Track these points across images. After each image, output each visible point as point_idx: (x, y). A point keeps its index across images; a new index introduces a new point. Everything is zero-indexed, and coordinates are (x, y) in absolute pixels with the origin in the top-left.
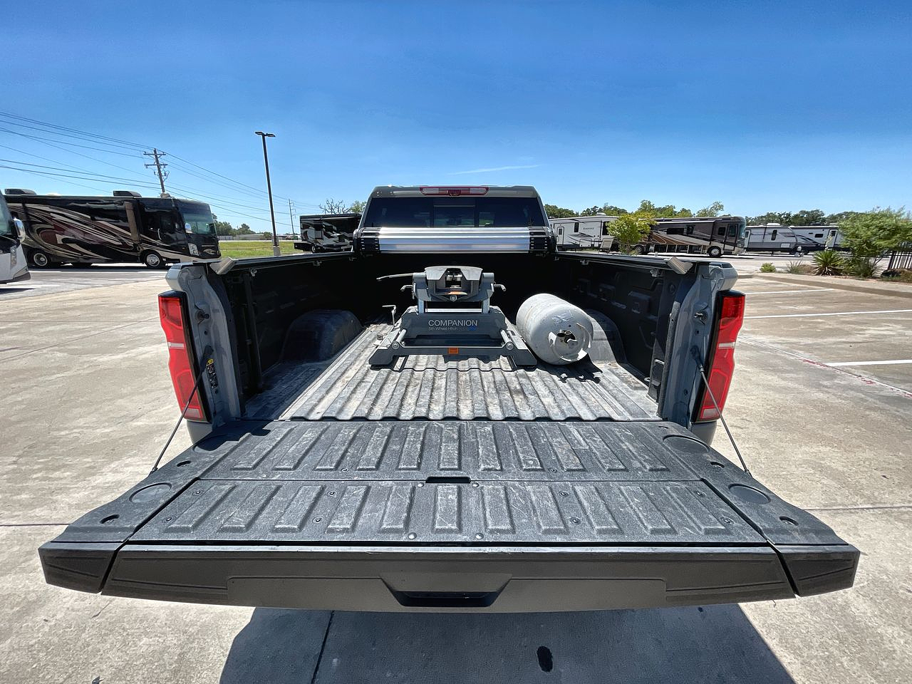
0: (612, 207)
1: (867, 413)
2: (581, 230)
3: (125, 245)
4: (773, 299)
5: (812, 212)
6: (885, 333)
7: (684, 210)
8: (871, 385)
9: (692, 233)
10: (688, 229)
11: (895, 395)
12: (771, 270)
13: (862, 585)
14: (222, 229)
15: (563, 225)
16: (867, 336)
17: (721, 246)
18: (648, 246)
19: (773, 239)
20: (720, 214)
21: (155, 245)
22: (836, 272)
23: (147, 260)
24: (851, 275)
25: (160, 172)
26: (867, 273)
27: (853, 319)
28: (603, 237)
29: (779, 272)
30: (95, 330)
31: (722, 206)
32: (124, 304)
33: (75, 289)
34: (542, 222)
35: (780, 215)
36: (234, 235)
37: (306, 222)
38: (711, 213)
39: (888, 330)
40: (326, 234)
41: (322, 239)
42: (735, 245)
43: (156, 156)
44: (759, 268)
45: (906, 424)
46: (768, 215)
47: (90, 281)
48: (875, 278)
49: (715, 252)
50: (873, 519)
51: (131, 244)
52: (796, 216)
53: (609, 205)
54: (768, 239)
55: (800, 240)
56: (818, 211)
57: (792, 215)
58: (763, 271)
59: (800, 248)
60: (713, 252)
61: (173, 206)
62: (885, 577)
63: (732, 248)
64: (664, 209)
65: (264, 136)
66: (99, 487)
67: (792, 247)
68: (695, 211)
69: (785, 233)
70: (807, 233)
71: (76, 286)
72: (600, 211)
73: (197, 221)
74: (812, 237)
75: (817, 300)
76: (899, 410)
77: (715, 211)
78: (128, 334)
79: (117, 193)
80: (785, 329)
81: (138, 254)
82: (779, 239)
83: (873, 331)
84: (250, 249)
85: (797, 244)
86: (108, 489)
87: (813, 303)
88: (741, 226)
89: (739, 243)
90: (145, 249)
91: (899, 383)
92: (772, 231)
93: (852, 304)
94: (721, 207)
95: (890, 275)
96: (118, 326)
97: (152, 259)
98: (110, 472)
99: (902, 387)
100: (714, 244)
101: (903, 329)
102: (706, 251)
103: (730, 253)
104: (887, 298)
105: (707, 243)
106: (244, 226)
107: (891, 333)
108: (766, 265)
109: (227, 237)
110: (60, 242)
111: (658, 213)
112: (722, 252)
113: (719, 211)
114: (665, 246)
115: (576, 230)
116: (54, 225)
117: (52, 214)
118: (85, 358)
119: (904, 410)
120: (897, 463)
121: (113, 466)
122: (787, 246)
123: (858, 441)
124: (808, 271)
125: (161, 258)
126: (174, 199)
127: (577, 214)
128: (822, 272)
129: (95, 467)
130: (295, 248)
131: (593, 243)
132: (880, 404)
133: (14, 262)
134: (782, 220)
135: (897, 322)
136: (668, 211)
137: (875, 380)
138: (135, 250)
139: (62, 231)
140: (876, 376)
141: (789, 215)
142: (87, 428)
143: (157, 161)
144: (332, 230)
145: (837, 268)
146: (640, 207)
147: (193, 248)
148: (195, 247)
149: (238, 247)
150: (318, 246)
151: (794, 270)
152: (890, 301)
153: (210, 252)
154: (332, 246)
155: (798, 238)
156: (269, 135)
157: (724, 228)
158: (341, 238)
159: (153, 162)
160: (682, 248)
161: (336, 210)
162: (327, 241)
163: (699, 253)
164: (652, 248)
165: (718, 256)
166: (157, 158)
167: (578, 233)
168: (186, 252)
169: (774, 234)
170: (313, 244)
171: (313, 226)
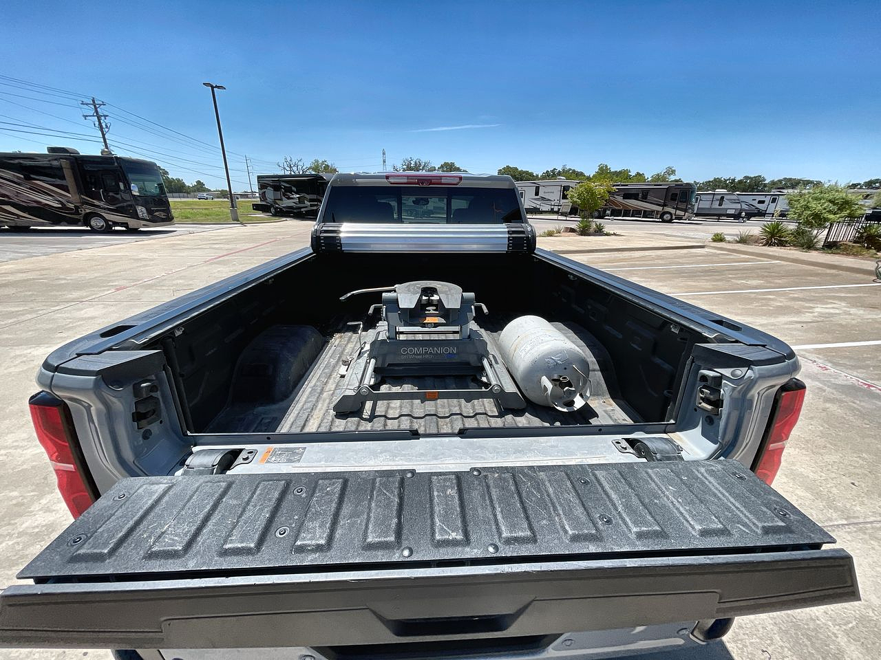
0: (570, 169)
1: (828, 405)
2: (541, 194)
3: (64, 207)
4: (727, 272)
5: (755, 177)
6: (832, 311)
7: (638, 173)
8: (825, 372)
9: (646, 198)
10: (643, 194)
11: (849, 383)
12: (722, 240)
13: (850, 625)
14: (175, 185)
15: (524, 188)
16: (816, 314)
17: (673, 211)
18: (605, 211)
19: (720, 205)
20: (672, 178)
21: (98, 207)
22: (781, 244)
23: (91, 223)
24: (794, 246)
25: (100, 123)
26: (809, 246)
27: (801, 295)
28: (562, 201)
29: (729, 242)
30: (30, 313)
31: (675, 171)
32: (65, 279)
33: (11, 259)
34: (520, 219)
35: (726, 181)
36: (188, 193)
37: (264, 182)
38: (664, 178)
39: (833, 308)
40: (284, 195)
41: (281, 200)
42: (685, 211)
43: (95, 106)
44: (710, 237)
45: (864, 419)
46: (715, 179)
47: (27, 248)
48: (817, 249)
49: (667, 217)
50: (849, 538)
51: (71, 206)
52: (740, 182)
53: (567, 168)
54: (716, 205)
55: (745, 207)
56: (760, 176)
57: (736, 180)
58: (714, 240)
59: (744, 214)
60: (665, 217)
61: (116, 164)
62: (871, 614)
63: (682, 213)
64: (620, 172)
65: (213, 87)
66: (27, 534)
67: (737, 213)
68: (649, 176)
69: (731, 200)
70: (751, 200)
71: (12, 255)
72: (559, 173)
73: (144, 181)
74: (755, 203)
75: (766, 273)
76: (856, 401)
77: (668, 176)
78: (68, 318)
79: (52, 150)
80: (740, 306)
81: (81, 217)
82: (726, 205)
83: (820, 309)
84: (206, 209)
85: (741, 210)
86: (37, 536)
87: (763, 277)
88: (693, 192)
89: (689, 208)
90: (88, 211)
91: (850, 369)
92: (719, 197)
93: (799, 278)
94: (673, 172)
95: (828, 246)
96: (57, 308)
97: (97, 223)
98: (40, 510)
99: (855, 374)
100: (667, 209)
101: (848, 307)
102: (659, 216)
103: (681, 219)
104: (828, 271)
105: (660, 209)
106: (199, 182)
107: (837, 311)
108: (716, 235)
109: (181, 194)
111: (614, 177)
112: (674, 217)
113: (672, 176)
114: (620, 211)
115: (537, 194)
118: (18, 351)
119: (860, 401)
120: (862, 467)
121: (44, 501)
122: (732, 212)
123: (823, 440)
124: (755, 241)
125: (106, 221)
126: (116, 157)
127: (537, 178)
128: (769, 244)
129: (23, 504)
130: (254, 209)
131: (552, 207)
132: (837, 395)
134: (727, 185)
135: (841, 299)
136: (623, 174)
137: (829, 366)
138: (77, 213)
140: (830, 362)
141: (734, 180)
142: (16, 447)
143: (97, 112)
144: (291, 191)
145: (782, 239)
146: (597, 170)
147: (141, 211)
148: (144, 209)
149: (193, 207)
150: (278, 208)
151: (743, 240)
152: (832, 275)
153: (162, 215)
154: (291, 207)
155: (743, 204)
156: (218, 87)
157: (677, 194)
158: (301, 200)
159: (92, 112)
160: (637, 213)
161: (295, 169)
162: (286, 203)
163: (653, 218)
164: (608, 212)
165: (670, 221)
166: (96, 108)
167: (538, 197)
168: (135, 216)
169: (721, 200)
170: (272, 206)
171: (271, 186)
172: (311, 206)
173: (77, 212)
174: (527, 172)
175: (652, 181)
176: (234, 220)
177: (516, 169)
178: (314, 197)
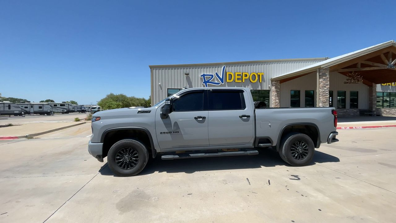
19: (9, 108)
54: (7, 109)
67: (19, 112)
69: (15, 106)
82: (12, 109)
108: (77, 119)
155: (20, 108)
169: (9, 107)
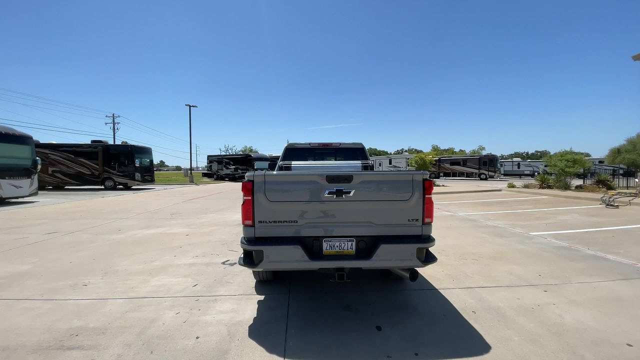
2: (393, 163)
3: (93, 174)
5: (543, 151)
6: (568, 218)
7: (461, 150)
8: (551, 242)
9: (466, 165)
10: (463, 162)
12: (513, 187)
15: (381, 160)
16: (557, 220)
17: (486, 173)
18: (439, 173)
19: (519, 168)
20: (484, 153)
21: (113, 174)
22: (549, 187)
23: (106, 184)
24: (558, 188)
25: (114, 127)
26: (567, 187)
27: (553, 212)
28: (409, 168)
29: (518, 188)
32: (105, 210)
34: (367, 159)
35: (522, 154)
37: (212, 159)
38: (478, 152)
40: (225, 167)
41: (222, 170)
42: (495, 172)
44: (506, 185)
46: (515, 153)
48: (570, 190)
49: (483, 176)
51: (97, 173)
52: (533, 154)
53: (412, 148)
54: (516, 168)
55: (536, 169)
56: (547, 151)
57: (530, 153)
58: (509, 187)
59: (536, 174)
60: (482, 176)
61: (130, 149)
63: (494, 174)
64: (448, 150)
65: (190, 106)
67: (532, 173)
69: (525, 165)
70: (540, 165)
72: (406, 151)
73: (143, 158)
74: (543, 167)
75: (536, 203)
77: (480, 151)
79: (93, 142)
81: (100, 180)
82: (522, 168)
83: (561, 217)
85: (534, 172)
87: (533, 204)
88: (497, 160)
89: (497, 171)
90: (106, 176)
92: (517, 163)
93: (555, 204)
94: (484, 149)
95: (579, 188)
96: (110, 221)
97: (109, 183)
100: (482, 171)
102: (477, 176)
103: (493, 178)
105: (477, 171)
106: (162, 162)
107: (571, 218)
108: (511, 184)
110: (50, 172)
111: (444, 152)
112: (488, 177)
113: (483, 151)
114: (450, 173)
115: (390, 163)
116: (49, 162)
117: (49, 155)
122: (528, 172)
124: (534, 187)
125: (115, 182)
126: (131, 145)
127: (391, 154)
128: (541, 187)
130: (203, 176)
133: (32, 184)
134: (523, 157)
136: (450, 151)
137: (553, 240)
139: (53, 165)
140: (555, 238)
141: (528, 153)
143: (114, 121)
144: (229, 164)
145: (549, 184)
146: (431, 149)
148: (139, 175)
150: (219, 175)
151: (526, 187)
153: (149, 178)
154: (229, 174)
155: (534, 167)
156: (193, 106)
157: (486, 162)
158: (236, 170)
159: (111, 121)
160: (461, 174)
161: (230, 151)
162: (226, 171)
163: (473, 177)
164: (441, 174)
165: (486, 179)
166: (114, 119)
167: (391, 166)
168: (133, 179)
169: (519, 165)
170: (215, 174)
171: (217, 162)
172: (242, 173)
173: (98, 177)
174: (383, 151)
175: (470, 154)
176: (190, 182)
177: (376, 149)
178: (245, 167)
